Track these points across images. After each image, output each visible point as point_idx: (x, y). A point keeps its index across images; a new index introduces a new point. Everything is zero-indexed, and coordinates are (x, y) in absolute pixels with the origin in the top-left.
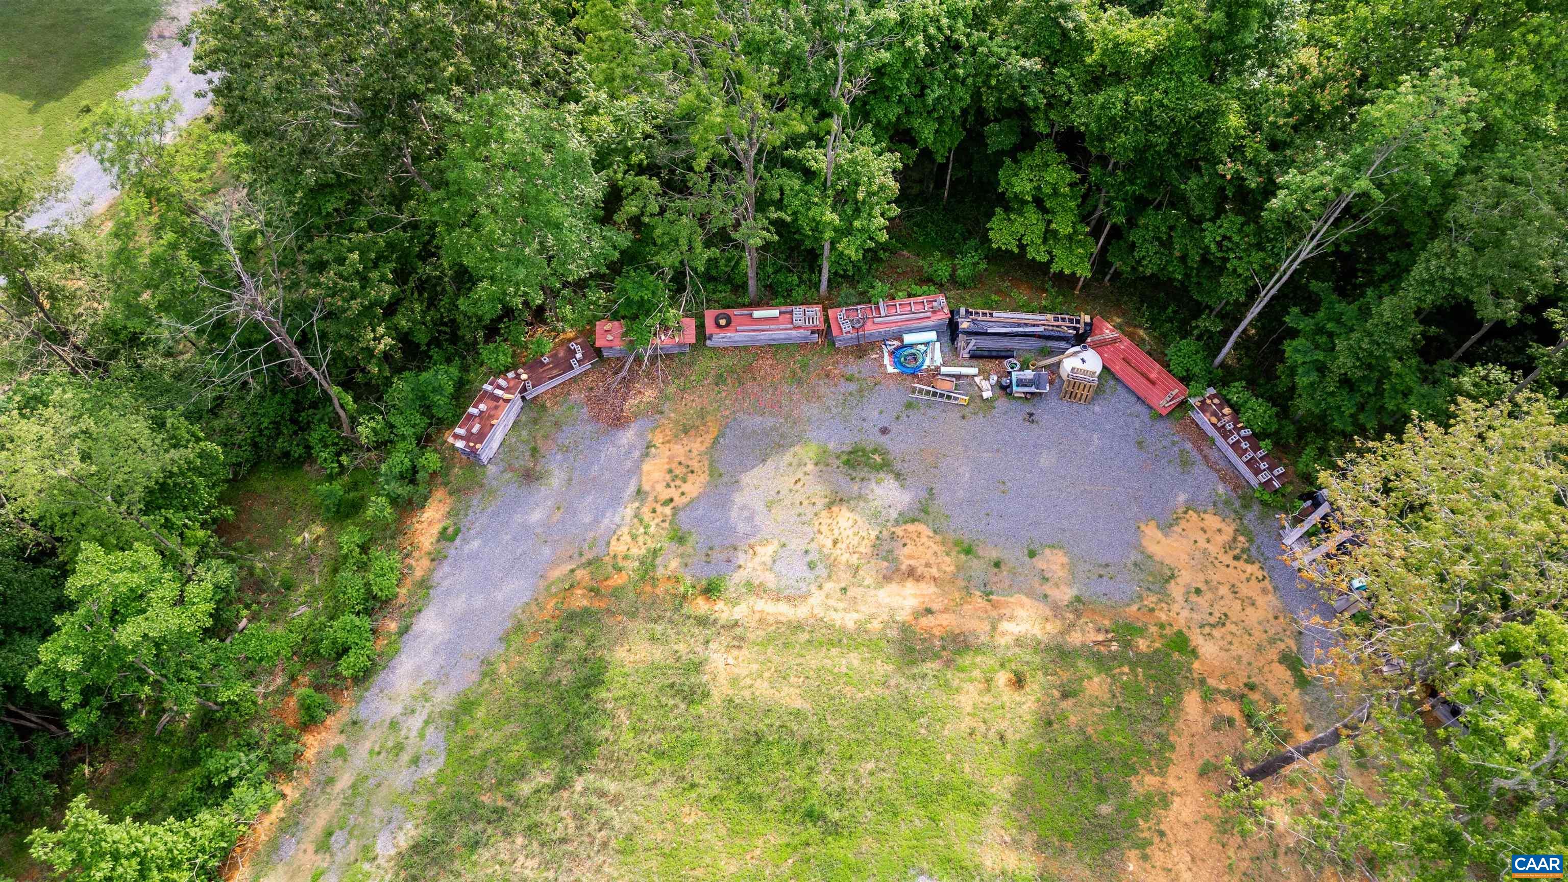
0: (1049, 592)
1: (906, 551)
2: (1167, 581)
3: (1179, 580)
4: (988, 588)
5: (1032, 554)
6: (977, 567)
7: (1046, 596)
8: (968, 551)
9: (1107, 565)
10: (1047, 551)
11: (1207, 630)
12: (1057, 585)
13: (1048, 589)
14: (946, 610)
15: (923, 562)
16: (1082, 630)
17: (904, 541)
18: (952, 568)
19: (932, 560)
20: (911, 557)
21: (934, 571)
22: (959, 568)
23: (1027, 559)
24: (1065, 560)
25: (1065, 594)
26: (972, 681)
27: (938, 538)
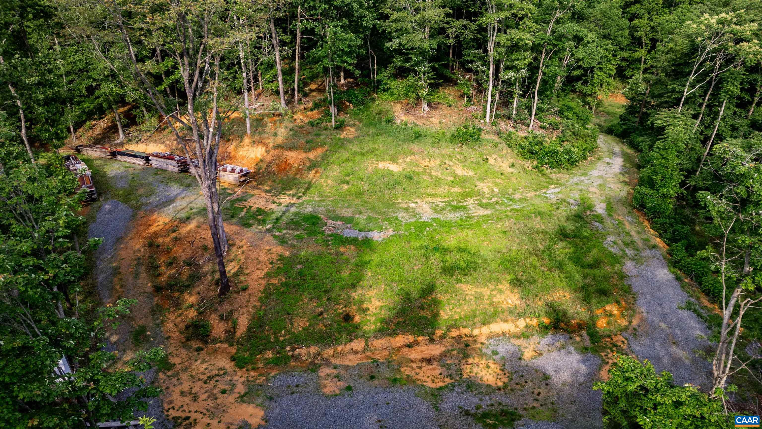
0: (334, 371)
1: (438, 372)
2: (246, 394)
3: (238, 395)
4: (375, 364)
5: (349, 388)
6: (385, 373)
7: (335, 368)
8: (395, 380)
9: (292, 393)
10: (338, 392)
11: (221, 372)
12: (328, 375)
13: (335, 372)
14: (399, 349)
15: (423, 368)
16: (309, 355)
17: (442, 376)
18: (403, 369)
19: (418, 371)
20: (433, 369)
21: (414, 365)
22: (398, 371)
23: (352, 384)
24: (325, 390)
25: (324, 371)
26: (374, 314)
27: (419, 383)
